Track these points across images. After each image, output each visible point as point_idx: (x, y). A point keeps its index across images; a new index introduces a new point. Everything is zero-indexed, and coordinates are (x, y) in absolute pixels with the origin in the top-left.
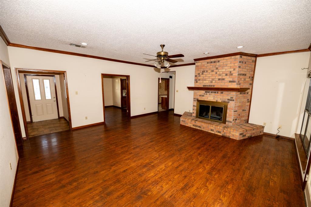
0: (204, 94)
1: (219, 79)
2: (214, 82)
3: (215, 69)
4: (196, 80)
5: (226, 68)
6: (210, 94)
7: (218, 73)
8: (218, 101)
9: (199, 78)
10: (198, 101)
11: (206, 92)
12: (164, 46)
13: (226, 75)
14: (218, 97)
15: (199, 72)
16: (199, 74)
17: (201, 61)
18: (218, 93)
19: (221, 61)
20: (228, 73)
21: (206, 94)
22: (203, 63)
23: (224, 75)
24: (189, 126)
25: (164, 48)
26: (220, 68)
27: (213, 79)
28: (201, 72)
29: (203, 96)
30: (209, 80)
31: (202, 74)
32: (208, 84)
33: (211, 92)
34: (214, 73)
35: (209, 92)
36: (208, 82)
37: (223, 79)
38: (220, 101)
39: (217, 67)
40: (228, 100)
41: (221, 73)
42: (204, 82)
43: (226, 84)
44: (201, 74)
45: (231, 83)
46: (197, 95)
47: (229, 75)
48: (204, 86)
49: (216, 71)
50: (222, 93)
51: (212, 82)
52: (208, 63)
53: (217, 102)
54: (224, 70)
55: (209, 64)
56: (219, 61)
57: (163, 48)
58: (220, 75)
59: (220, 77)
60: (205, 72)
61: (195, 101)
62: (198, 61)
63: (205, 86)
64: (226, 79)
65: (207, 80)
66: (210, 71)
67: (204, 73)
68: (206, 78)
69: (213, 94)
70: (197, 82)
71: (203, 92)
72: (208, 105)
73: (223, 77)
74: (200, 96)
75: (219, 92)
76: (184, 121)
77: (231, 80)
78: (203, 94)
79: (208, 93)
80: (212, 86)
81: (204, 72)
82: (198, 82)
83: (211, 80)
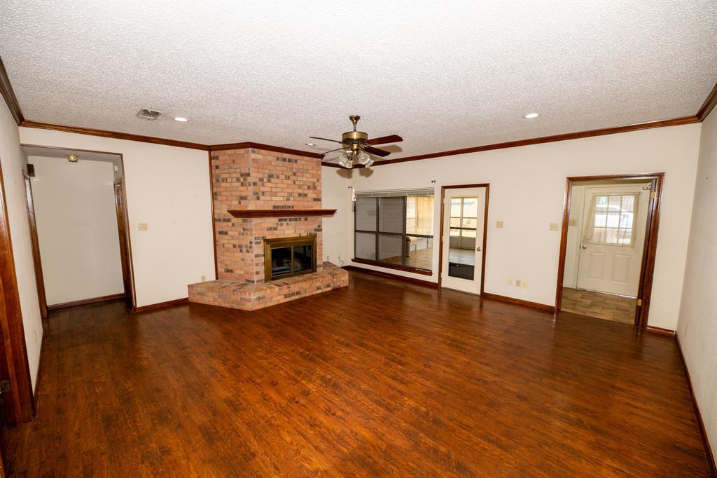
0: (277, 224)
1: (300, 195)
2: (292, 199)
3: (290, 174)
4: (257, 194)
5: (308, 175)
6: (288, 224)
7: (297, 183)
8: (302, 235)
9: (263, 189)
10: (267, 241)
11: (280, 220)
12: (358, 118)
13: (309, 188)
14: (301, 227)
15: (260, 176)
16: (261, 180)
17: (263, 151)
18: (300, 220)
19: (299, 162)
20: (311, 185)
21: (282, 225)
22: (269, 158)
23: (306, 187)
24: (277, 303)
25: (358, 122)
26: (299, 174)
27: (290, 194)
28: (266, 176)
29: (275, 229)
30: (282, 194)
31: (269, 181)
32: (283, 204)
33: (290, 220)
34: (290, 182)
35: (286, 220)
36: (281, 199)
37: (306, 195)
38: (304, 234)
39: (294, 170)
40: (316, 230)
41: (301, 183)
42: (274, 198)
43: (310, 203)
44: (265, 180)
45: (315, 202)
46: (263, 229)
47: (312, 188)
48: (274, 207)
49: (295, 178)
50: (306, 219)
51: (288, 200)
52: (278, 159)
53: (300, 237)
54: (305, 179)
55: (280, 163)
56: (296, 161)
57: (356, 123)
58: (300, 187)
59: (301, 191)
60: (273, 176)
61: (260, 243)
62: (256, 150)
63: (278, 207)
64: (309, 195)
65: (279, 194)
66: (283, 177)
67: (272, 180)
68: (279, 190)
69: (292, 222)
70: (258, 198)
71: (273, 221)
72: (288, 246)
73: (306, 192)
74: (270, 229)
75: (303, 218)
76: (264, 297)
77: (316, 197)
78: (275, 226)
79: (284, 223)
80: (289, 207)
81: (270, 176)
82: (262, 198)
83: (286, 195)
